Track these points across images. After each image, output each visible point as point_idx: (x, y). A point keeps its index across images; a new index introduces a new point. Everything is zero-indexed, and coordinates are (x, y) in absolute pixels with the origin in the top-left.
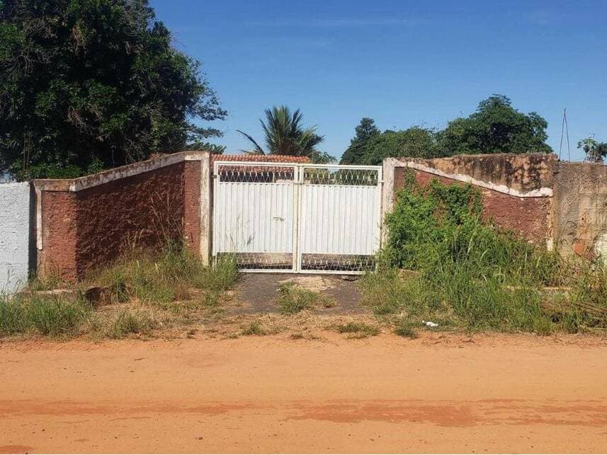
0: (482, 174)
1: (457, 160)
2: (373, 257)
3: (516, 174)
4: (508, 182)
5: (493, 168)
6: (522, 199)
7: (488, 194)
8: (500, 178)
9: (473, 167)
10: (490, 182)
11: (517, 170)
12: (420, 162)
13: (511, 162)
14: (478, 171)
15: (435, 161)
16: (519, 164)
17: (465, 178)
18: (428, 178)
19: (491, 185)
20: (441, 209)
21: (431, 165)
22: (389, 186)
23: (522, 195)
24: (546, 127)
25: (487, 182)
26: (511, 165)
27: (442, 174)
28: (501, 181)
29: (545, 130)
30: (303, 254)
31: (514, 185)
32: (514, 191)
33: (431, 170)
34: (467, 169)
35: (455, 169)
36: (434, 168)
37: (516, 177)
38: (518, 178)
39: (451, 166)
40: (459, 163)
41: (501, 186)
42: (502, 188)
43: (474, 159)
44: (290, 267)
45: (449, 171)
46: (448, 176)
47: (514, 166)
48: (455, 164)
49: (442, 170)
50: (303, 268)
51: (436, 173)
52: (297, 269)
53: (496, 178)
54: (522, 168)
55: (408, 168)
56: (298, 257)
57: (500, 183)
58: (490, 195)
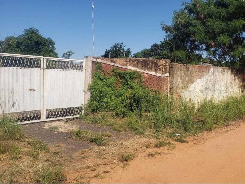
0: (142, 67)
1: (128, 60)
2: (81, 107)
3: (160, 67)
4: (156, 71)
5: (148, 64)
6: (162, 78)
7: (146, 75)
8: (152, 69)
9: (138, 63)
10: (146, 70)
11: (160, 66)
12: (105, 59)
13: (157, 62)
14: (140, 65)
15: (115, 59)
16: (162, 64)
17: (133, 68)
18: (110, 67)
19: (147, 72)
20: (119, 81)
21: (112, 61)
22: (89, 70)
23: (162, 76)
24: (54, 44)
25: (145, 70)
26: (157, 63)
27: (119, 66)
28: (153, 70)
29: (54, 46)
30: (47, 110)
31: (158, 71)
32: (159, 74)
33: (113, 64)
34: (134, 64)
35: (127, 64)
36: (114, 63)
37: (160, 69)
38: (161, 69)
39: (125, 62)
40: (129, 61)
41: (152, 72)
42: (153, 73)
43: (138, 60)
44: (39, 119)
45: (123, 65)
46: (123, 67)
47: (159, 64)
48: (127, 62)
49: (120, 64)
50: (47, 118)
51: (115, 65)
52: (43, 118)
53: (150, 69)
54: (163, 65)
55: (97, 62)
56: (44, 111)
57: (152, 71)
58: (146, 76)
